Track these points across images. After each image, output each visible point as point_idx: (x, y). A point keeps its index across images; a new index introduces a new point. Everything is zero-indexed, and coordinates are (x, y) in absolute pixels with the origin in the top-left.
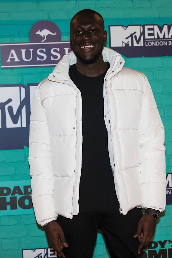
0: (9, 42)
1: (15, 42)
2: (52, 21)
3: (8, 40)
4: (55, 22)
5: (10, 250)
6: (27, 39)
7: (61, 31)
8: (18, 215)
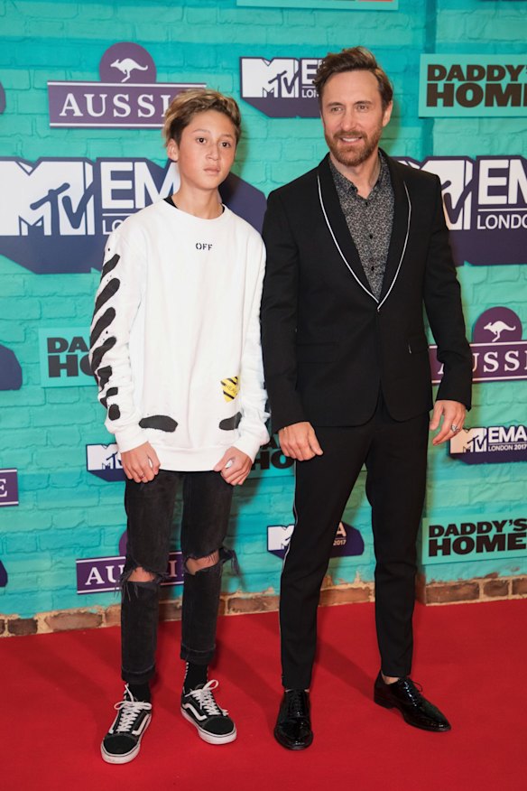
0: (64, 79)
1: (73, 80)
2: (140, 44)
3: (61, 74)
4: (146, 47)
5: (66, 445)
6: (96, 76)
7: (157, 64)
8: (79, 387)
